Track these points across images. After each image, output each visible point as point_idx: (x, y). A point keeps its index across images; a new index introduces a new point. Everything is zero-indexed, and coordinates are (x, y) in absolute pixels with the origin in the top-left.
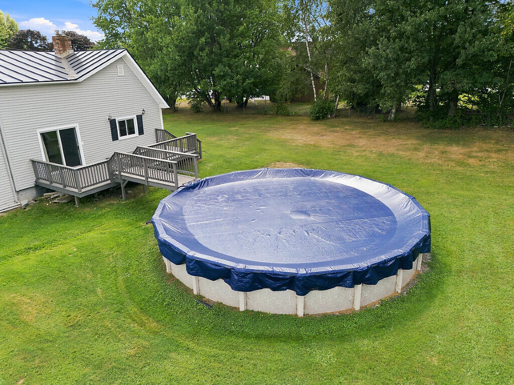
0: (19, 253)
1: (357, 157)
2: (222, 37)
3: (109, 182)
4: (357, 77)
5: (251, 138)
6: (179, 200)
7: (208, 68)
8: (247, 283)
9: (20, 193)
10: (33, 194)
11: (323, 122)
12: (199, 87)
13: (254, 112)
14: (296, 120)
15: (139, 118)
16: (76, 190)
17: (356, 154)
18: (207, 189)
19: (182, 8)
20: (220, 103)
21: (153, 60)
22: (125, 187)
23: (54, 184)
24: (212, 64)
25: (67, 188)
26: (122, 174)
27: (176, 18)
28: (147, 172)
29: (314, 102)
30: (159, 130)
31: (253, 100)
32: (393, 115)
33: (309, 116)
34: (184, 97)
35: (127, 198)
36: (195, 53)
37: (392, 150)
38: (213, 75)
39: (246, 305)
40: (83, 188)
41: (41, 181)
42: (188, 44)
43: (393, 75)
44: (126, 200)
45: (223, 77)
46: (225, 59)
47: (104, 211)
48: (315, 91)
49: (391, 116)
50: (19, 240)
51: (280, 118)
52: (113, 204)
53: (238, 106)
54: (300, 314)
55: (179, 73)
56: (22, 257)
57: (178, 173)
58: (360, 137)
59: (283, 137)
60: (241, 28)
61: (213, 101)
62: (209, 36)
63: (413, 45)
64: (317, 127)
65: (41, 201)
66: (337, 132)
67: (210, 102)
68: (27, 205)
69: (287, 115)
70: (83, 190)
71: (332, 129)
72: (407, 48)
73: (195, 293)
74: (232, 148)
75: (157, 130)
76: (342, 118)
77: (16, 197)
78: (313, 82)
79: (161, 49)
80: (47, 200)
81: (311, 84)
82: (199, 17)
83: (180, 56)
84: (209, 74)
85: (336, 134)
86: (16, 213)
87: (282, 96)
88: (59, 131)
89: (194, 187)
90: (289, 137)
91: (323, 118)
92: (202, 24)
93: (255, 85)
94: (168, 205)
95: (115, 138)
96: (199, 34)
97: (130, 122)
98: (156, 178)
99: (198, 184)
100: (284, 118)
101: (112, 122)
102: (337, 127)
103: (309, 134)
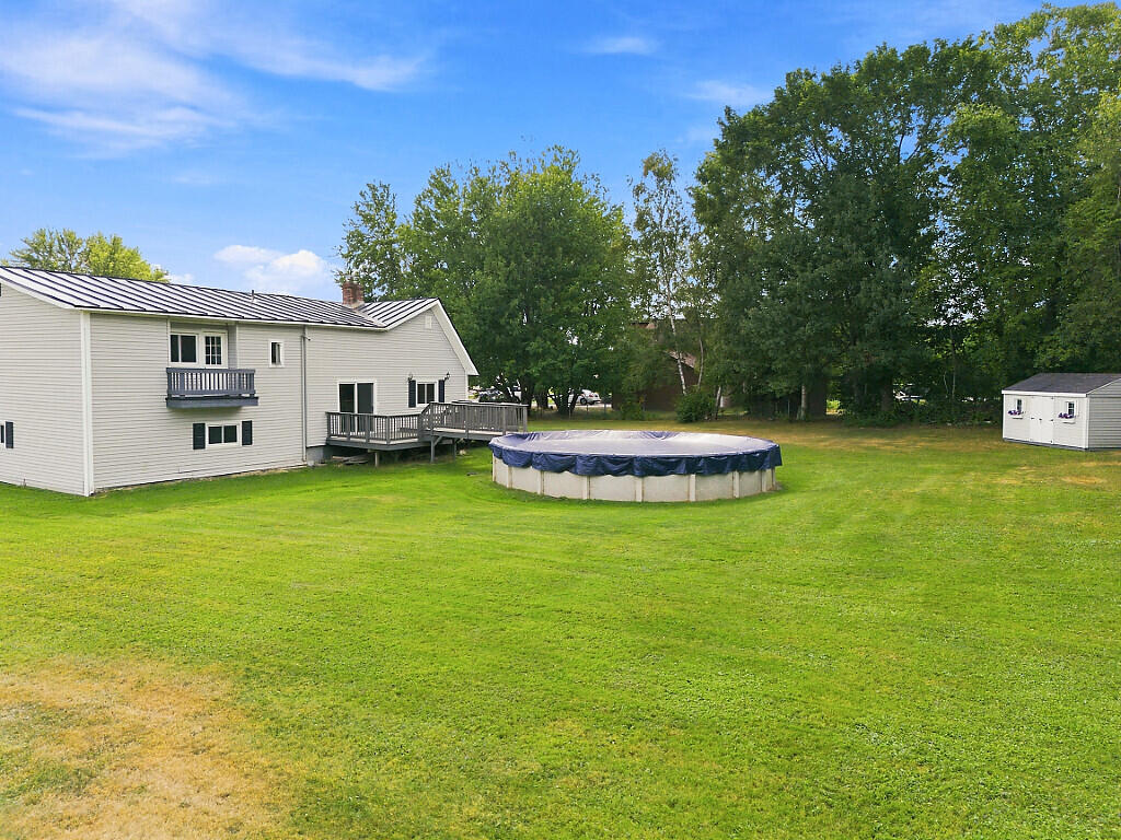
3: (416, 439)
4: (739, 350)
9: (310, 451)
10: (321, 454)
11: (697, 424)
15: (442, 383)
16: (384, 443)
23: (352, 439)
25: (372, 441)
26: (435, 429)
29: (683, 397)
32: (802, 412)
33: (675, 419)
36: (502, 321)
40: (392, 440)
41: (333, 438)
42: (492, 308)
43: (782, 343)
44: (434, 463)
48: (683, 379)
49: (800, 413)
52: (420, 466)
53: (559, 412)
60: (572, 288)
63: (807, 307)
65: (329, 463)
68: (313, 467)
70: (392, 443)
72: (799, 311)
76: (728, 421)
77: (304, 454)
78: (679, 367)
80: (337, 462)
82: (511, 272)
86: (302, 474)
87: (632, 388)
88: (358, 384)
92: (515, 282)
95: (413, 404)
96: (509, 295)
97: (431, 386)
101: (412, 383)
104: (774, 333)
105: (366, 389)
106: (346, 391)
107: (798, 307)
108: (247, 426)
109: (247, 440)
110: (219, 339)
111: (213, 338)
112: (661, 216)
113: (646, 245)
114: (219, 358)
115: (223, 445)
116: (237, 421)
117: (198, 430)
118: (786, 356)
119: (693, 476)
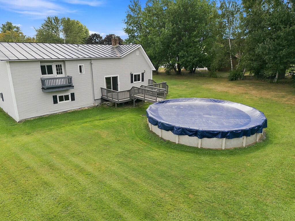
0: (97, 120)
1: (247, 99)
2: (184, 37)
3: (129, 99)
5: (193, 87)
6: (157, 106)
7: (176, 52)
8: (179, 132)
9: (96, 101)
10: (100, 101)
11: (235, 82)
12: (171, 62)
13: (198, 75)
14: (219, 80)
15: (143, 74)
16: (117, 101)
17: (247, 97)
18: (168, 104)
19: (166, 24)
20: (180, 70)
21: (150, 48)
22: (135, 102)
23: (108, 98)
24: (178, 51)
25: (114, 100)
26: (135, 96)
27: (163, 29)
28: (145, 96)
29: (231, 71)
30: (150, 80)
31: (198, 69)
32: (276, 80)
33: (228, 78)
34: (163, 67)
35: (135, 106)
36: (170, 45)
37: (269, 96)
38: (178, 56)
39: (179, 141)
40: (119, 100)
41: (103, 96)
42: (167, 41)
43: (272, 57)
44: (135, 107)
45: (183, 57)
46: (185, 48)
47: (126, 110)
48: (232, 65)
49: (275, 80)
50: (96, 116)
51: (211, 79)
52: (130, 108)
53: (190, 72)
54: (199, 147)
55: (161, 54)
56: (98, 121)
57: (157, 97)
58: (253, 90)
59: (210, 88)
60: (195, 33)
61: (177, 69)
62: (178, 37)
64: (230, 84)
65: (103, 104)
66: (241, 86)
67: (175, 70)
68: (97, 106)
69: (216, 77)
70: (119, 101)
71: (239, 85)
73: (160, 137)
74: (183, 91)
75: (149, 80)
76: (247, 80)
77: (94, 102)
78: (231, 60)
79: (154, 43)
80: (105, 104)
81: (230, 62)
82: (174, 28)
83: (163, 46)
84: (176, 55)
85: (240, 88)
86: (94, 108)
87: (213, 67)
89: (163, 102)
90: (214, 88)
91: (235, 79)
92: (175, 32)
93: (200, 61)
94: (153, 107)
95: (132, 82)
96: (173, 36)
97: (139, 75)
98: (148, 98)
99: (165, 101)
100: (214, 78)
101: (132, 75)
102: (242, 84)
103: (225, 87)
104: (269, 54)
105: (115, 79)
106: (108, 79)
107: (281, 43)
108: (73, 95)
109: (73, 99)
110: (61, 65)
111: (59, 65)
112: (229, 5)
113: (223, 16)
114: (62, 72)
115: (64, 101)
116: (69, 94)
117: (55, 98)
118: (273, 62)
119: (225, 139)
